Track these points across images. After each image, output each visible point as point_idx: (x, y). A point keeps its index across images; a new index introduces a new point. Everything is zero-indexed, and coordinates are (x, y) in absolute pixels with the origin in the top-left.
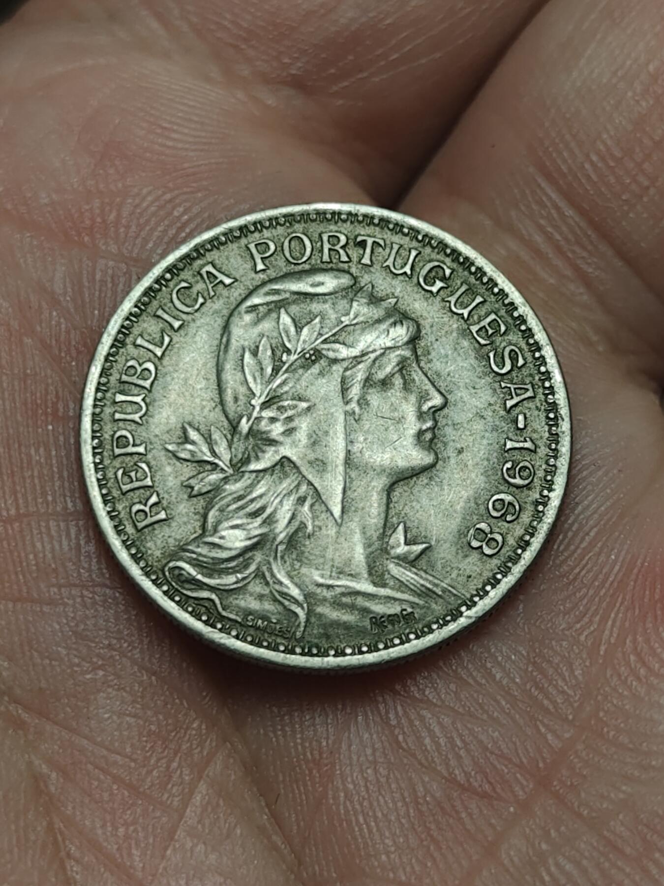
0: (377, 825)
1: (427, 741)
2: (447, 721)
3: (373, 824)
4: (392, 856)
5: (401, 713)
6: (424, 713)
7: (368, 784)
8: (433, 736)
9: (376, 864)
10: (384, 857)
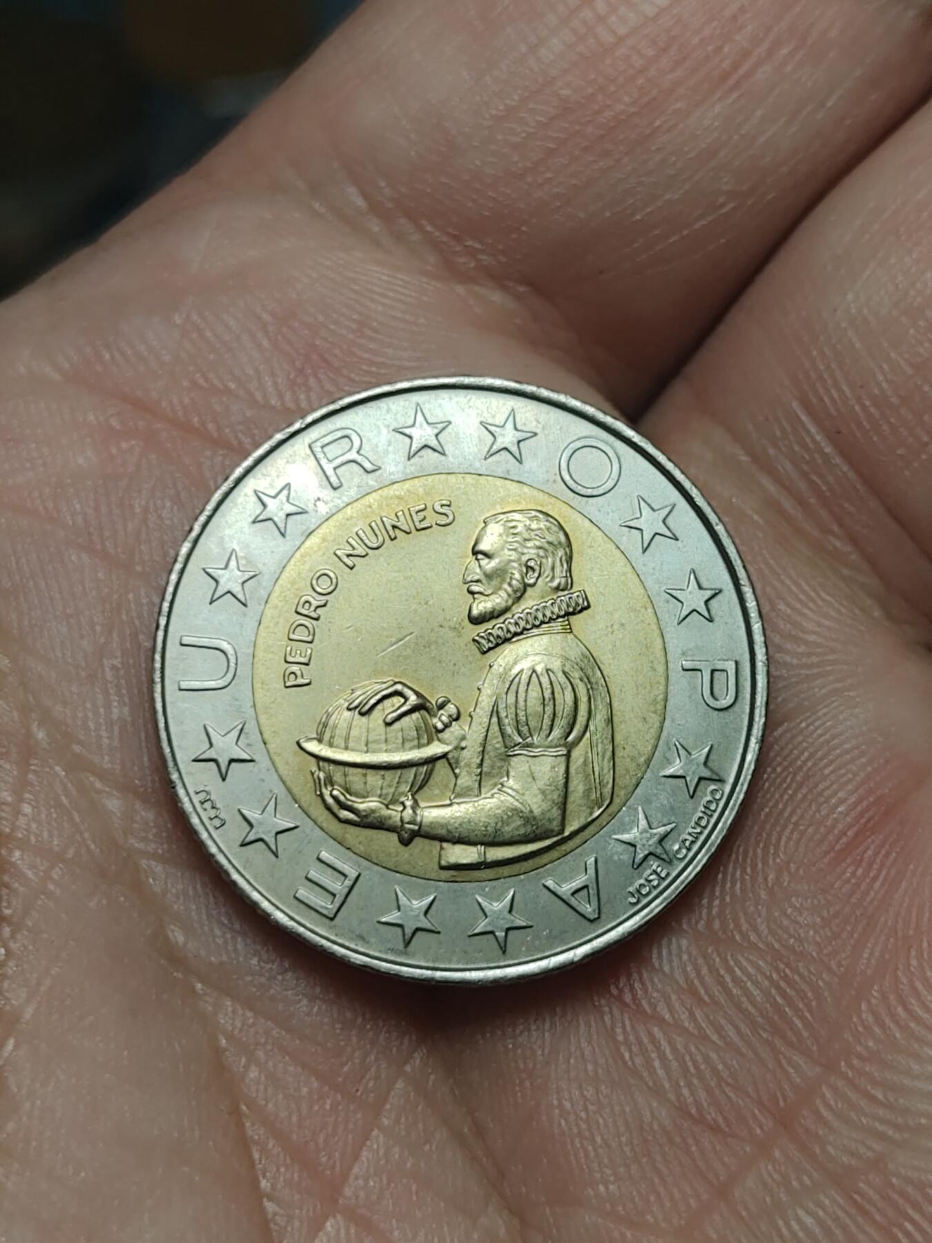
0: (595, 1150)
1: (657, 1064)
2: (679, 1041)
3: (590, 1148)
4: (611, 1187)
5: (628, 1028)
6: (656, 1030)
7: (588, 1103)
8: (662, 1057)
9: (592, 1193)
10: (602, 1188)
